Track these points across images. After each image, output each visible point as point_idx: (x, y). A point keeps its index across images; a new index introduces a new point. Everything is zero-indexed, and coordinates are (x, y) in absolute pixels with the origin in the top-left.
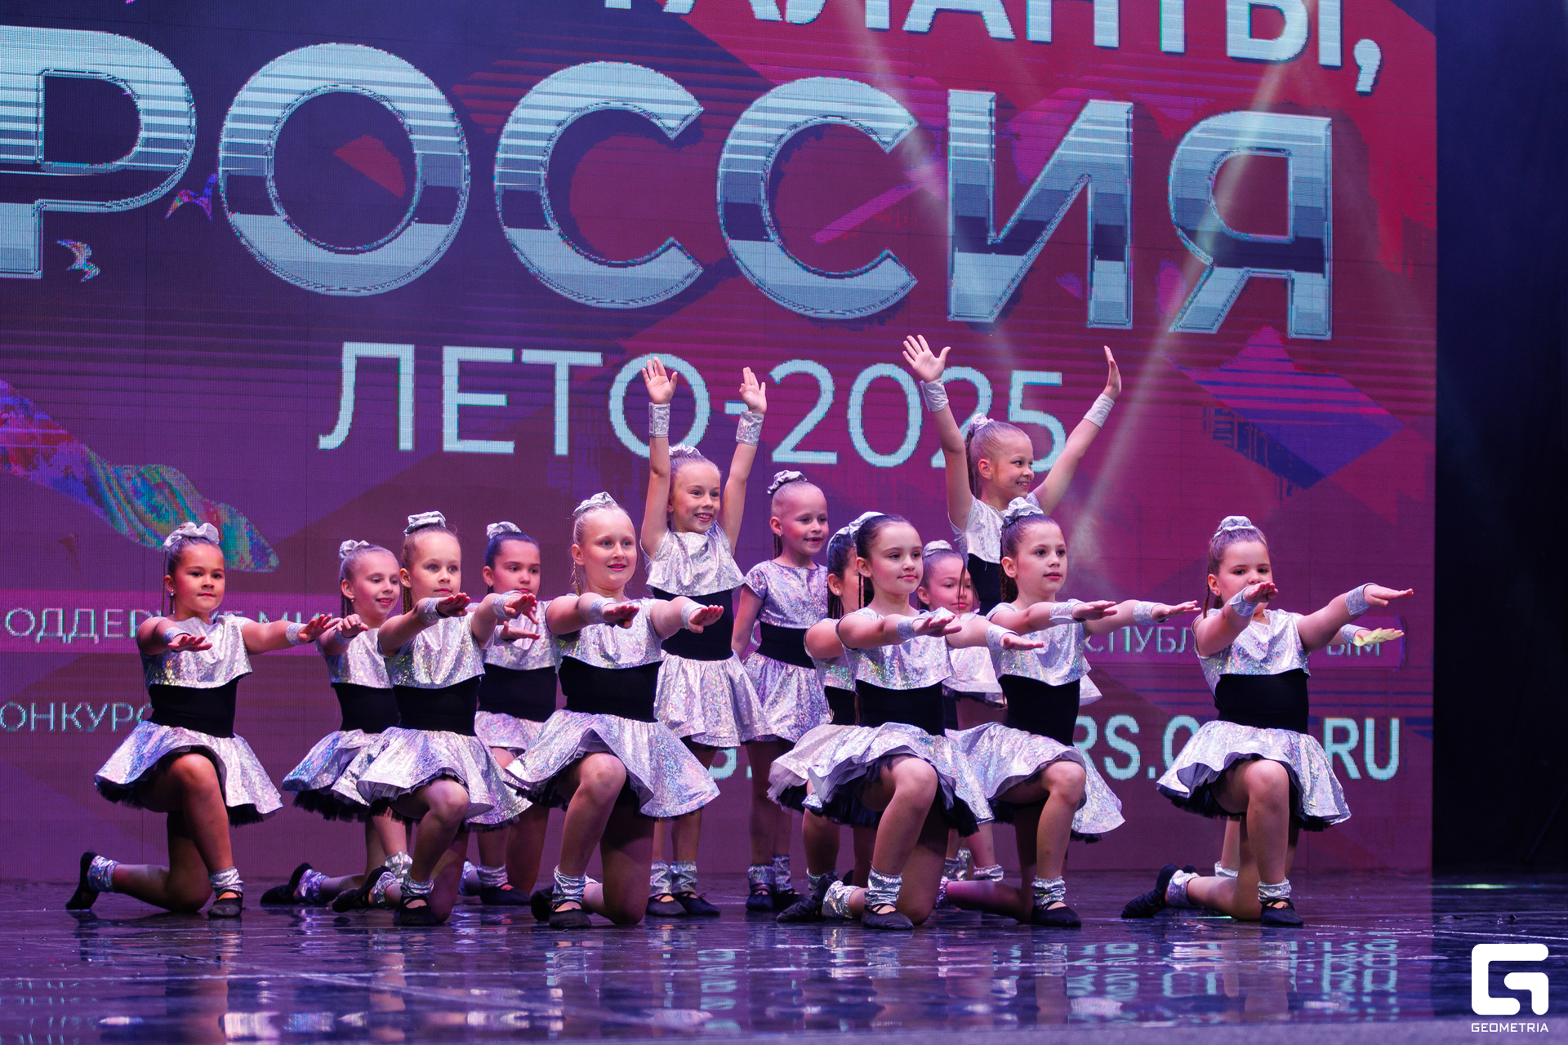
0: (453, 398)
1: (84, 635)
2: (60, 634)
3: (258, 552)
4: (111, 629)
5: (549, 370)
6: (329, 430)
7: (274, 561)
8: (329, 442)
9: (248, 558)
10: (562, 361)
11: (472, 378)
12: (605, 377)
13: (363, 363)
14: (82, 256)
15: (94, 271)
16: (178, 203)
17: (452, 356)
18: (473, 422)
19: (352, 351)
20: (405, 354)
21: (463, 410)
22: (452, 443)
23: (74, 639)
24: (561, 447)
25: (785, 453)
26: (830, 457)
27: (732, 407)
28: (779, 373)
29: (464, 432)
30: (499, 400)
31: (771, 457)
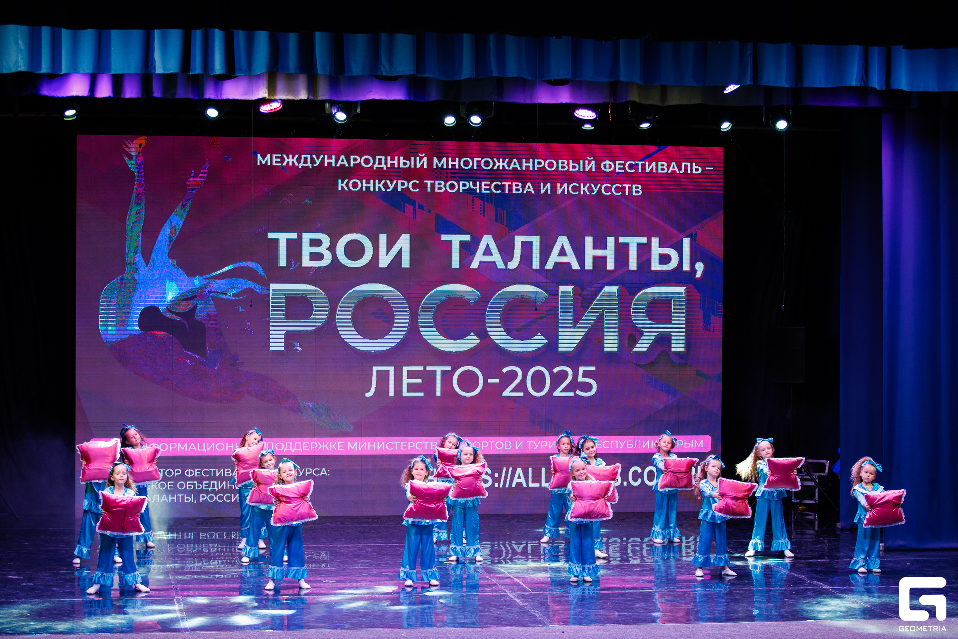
0: (405, 381)
3: (348, 426)
5: (434, 372)
6: (369, 391)
7: (352, 428)
8: (368, 395)
10: (438, 369)
11: (411, 375)
12: (452, 373)
13: (379, 372)
15: (300, 350)
17: (405, 369)
18: (411, 388)
19: (375, 369)
20: (391, 369)
21: (408, 384)
22: (405, 394)
24: (438, 394)
25: (507, 393)
26: (521, 394)
27: (490, 381)
28: (505, 370)
29: (409, 391)
30: (419, 381)
31: (502, 395)
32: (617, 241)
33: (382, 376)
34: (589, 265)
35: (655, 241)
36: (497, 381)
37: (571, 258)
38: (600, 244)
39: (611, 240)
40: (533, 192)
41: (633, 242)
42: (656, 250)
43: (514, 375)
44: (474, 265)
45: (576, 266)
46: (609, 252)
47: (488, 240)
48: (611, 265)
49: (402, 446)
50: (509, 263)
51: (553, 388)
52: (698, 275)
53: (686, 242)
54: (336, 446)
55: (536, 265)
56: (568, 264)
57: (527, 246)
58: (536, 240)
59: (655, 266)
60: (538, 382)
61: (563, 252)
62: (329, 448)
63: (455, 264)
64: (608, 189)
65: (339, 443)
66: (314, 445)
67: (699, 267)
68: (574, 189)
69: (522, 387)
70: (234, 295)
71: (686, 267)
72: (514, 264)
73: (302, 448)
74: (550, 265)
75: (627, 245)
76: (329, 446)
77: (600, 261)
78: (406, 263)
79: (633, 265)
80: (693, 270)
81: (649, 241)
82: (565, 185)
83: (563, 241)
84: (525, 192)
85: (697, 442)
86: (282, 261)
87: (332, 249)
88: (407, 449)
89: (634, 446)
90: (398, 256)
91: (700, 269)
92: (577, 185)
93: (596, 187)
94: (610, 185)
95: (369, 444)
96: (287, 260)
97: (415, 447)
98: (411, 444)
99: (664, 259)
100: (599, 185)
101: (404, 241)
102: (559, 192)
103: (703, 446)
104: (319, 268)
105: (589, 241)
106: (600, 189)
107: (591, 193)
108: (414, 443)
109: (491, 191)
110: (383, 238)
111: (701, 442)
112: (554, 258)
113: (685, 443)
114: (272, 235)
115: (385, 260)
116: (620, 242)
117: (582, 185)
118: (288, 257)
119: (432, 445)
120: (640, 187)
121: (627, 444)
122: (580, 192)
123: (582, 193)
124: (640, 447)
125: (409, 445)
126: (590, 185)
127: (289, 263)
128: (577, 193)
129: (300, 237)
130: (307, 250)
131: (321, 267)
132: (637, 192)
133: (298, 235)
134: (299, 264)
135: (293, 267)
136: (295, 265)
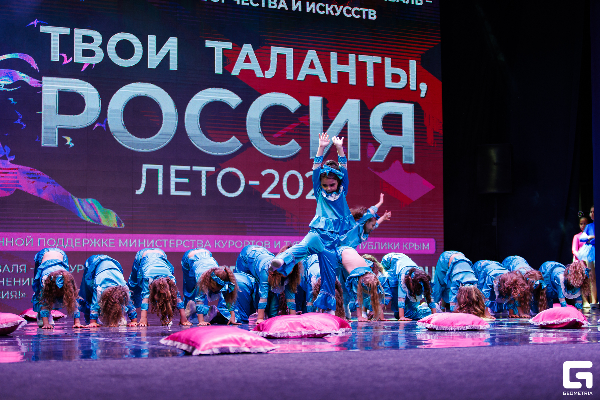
0: (173, 180)
1: (69, 246)
2: (63, 245)
3: (119, 223)
4: (77, 244)
5: (200, 172)
6: (139, 188)
7: (123, 225)
8: (139, 192)
9: (116, 224)
10: (204, 170)
11: (179, 174)
12: (215, 174)
13: (148, 171)
14: (69, 139)
15: (72, 145)
16: (96, 125)
17: (173, 168)
18: (179, 187)
19: (145, 167)
20: (160, 168)
21: (177, 184)
22: (173, 192)
23: (67, 247)
24: (204, 193)
25: (265, 195)
26: (278, 196)
27: (251, 183)
28: (264, 173)
29: (177, 189)
30: (186, 180)
31: (261, 196)
32: (357, 58)
33: (152, 174)
34: (334, 79)
35: (388, 61)
36: (257, 183)
37: (319, 71)
38: (343, 60)
39: (352, 57)
40: (286, 8)
41: (370, 60)
42: (389, 70)
43: (271, 178)
44: (236, 72)
45: (323, 79)
46: (351, 69)
47: (247, 49)
48: (352, 81)
49: (170, 243)
50: (266, 72)
51: (305, 192)
52: (423, 94)
53: (413, 64)
54: (108, 243)
55: (290, 76)
56: (317, 77)
57: (282, 58)
58: (289, 52)
59: (389, 84)
60: (293, 184)
61: (312, 66)
62: (101, 245)
63: (219, 69)
64: (348, 12)
65: (110, 240)
66: (86, 241)
67: (423, 87)
68: (322, 9)
69: (278, 189)
70: (6, 86)
71: (413, 87)
72: (270, 74)
73: (74, 244)
74: (301, 77)
75: (365, 63)
76: (100, 243)
77: (343, 76)
78: (174, 65)
79: (370, 82)
80: (418, 90)
81: (383, 61)
82: (313, 4)
83: (312, 55)
84: (279, 8)
85: (425, 244)
86: (55, 56)
87: (104, 46)
88: (176, 246)
89: (374, 247)
90: (167, 57)
91: (424, 91)
92: (323, 5)
93: (339, 8)
94: (350, 8)
95: (139, 241)
96: (59, 55)
97: (182, 244)
98: (179, 242)
99: (396, 78)
100: (342, 7)
101: (172, 44)
102: (308, 10)
103: (430, 248)
104: (91, 65)
105: (334, 56)
106: (342, 12)
107: (334, 13)
108: (181, 241)
109: (250, 4)
110: (152, 39)
111: (428, 245)
112: (305, 71)
113: (415, 245)
114: (44, 29)
115: (153, 62)
116: (360, 60)
117: (327, 5)
118: (60, 52)
119: (198, 243)
120: (375, 12)
121: (369, 245)
122: (325, 11)
123: (327, 13)
124: (379, 248)
125: (177, 242)
126: (334, 6)
127: (61, 58)
128: (323, 12)
129: (72, 33)
130: (79, 46)
131: (93, 64)
132: (372, 16)
133: (70, 30)
134: (71, 59)
135: (66, 62)
136: (68, 60)
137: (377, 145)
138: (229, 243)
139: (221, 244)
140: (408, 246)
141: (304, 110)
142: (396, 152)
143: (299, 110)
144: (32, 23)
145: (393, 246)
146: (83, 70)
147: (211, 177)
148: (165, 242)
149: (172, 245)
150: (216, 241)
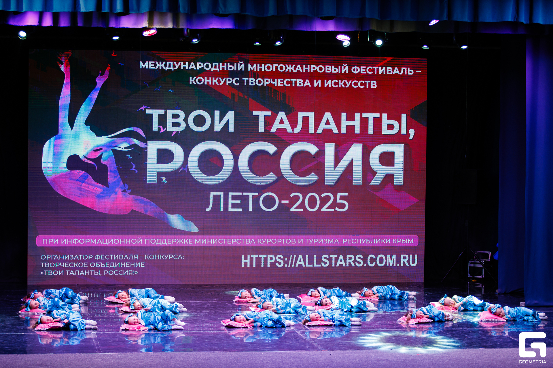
0: (230, 201)
5: (249, 196)
6: (208, 207)
7: (198, 230)
8: (208, 210)
10: (251, 194)
11: (234, 197)
12: (259, 197)
13: (214, 196)
14: (164, 179)
15: (166, 182)
16: (181, 169)
17: (230, 194)
18: (234, 206)
19: (212, 194)
20: (222, 194)
21: (232, 204)
22: (230, 209)
24: (250, 209)
25: (293, 209)
26: (302, 210)
27: (283, 202)
28: (292, 195)
29: (232, 207)
30: (239, 202)
31: (290, 210)
32: (361, 115)
33: (217, 199)
34: (344, 131)
35: (385, 116)
36: (287, 202)
37: (333, 126)
38: (351, 117)
39: (357, 115)
40: (310, 86)
41: (371, 116)
42: (385, 121)
43: (297, 198)
44: (273, 130)
46: (356, 123)
47: (282, 115)
48: (357, 131)
49: (228, 241)
50: (294, 129)
51: (321, 206)
52: (411, 137)
53: (404, 117)
54: (188, 241)
55: (311, 130)
56: (331, 130)
57: (306, 120)
58: (311, 115)
59: (385, 131)
60: (312, 202)
61: (328, 123)
62: (184, 242)
63: (262, 129)
64: (356, 84)
65: (189, 239)
66: (175, 240)
68: (336, 84)
69: (302, 205)
70: (125, 148)
71: (404, 132)
72: (298, 130)
73: (167, 242)
74: (319, 131)
75: (367, 119)
77: (350, 128)
78: (231, 129)
79: (371, 131)
80: (408, 134)
81: (381, 116)
82: (330, 81)
83: (328, 116)
84: (305, 86)
85: (410, 239)
86: (155, 128)
87: (186, 120)
88: (232, 243)
89: (371, 242)
90: (227, 124)
91: (412, 133)
92: (337, 81)
93: (348, 83)
94: (357, 82)
95: (208, 240)
96: (158, 127)
97: (236, 242)
98: (234, 240)
99: (390, 127)
100: (350, 81)
101: (230, 115)
102: (326, 85)
103: (413, 242)
104: (178, 132)
105: (344, 115)
106: (351, 84)
107: (345, 86)
108: (235, 240)
109: (284, 85)
110: (217, 113)
111: (412, 240)
112: (323, 126)
113: (402, 240)
114: (148, 111)
115: (218, 127)
116: (363, 116)
117: (340, 81)
118: (158, 125)
119: (246, 241)
120: (375, 82)
121: (367, 241)
122: (338, 85)
123: (340, 86)
124: (375, 243)
125: (232, 241)
126: (345, 82)
127: (159, 129)
128: (337, 86)
129: (166, 113)
130: (170, 121)
131: (179, 131)
132: (374, 86)
133: (165, 111)
134: (165, 129)
135: (162, 131)
136: (163, 130)
137: (374, 173)
138: (267, 240)
139: (262, 241)
140: (396, 241)
141: (321, 153)
142: (389, 178)
143: (317, 153)
144: (141, 108)
145: (385, 241)
146: (173, 135)
147: (256, 200)
148: (225, 240)
149: (229, 242)
150: (258, 239)
